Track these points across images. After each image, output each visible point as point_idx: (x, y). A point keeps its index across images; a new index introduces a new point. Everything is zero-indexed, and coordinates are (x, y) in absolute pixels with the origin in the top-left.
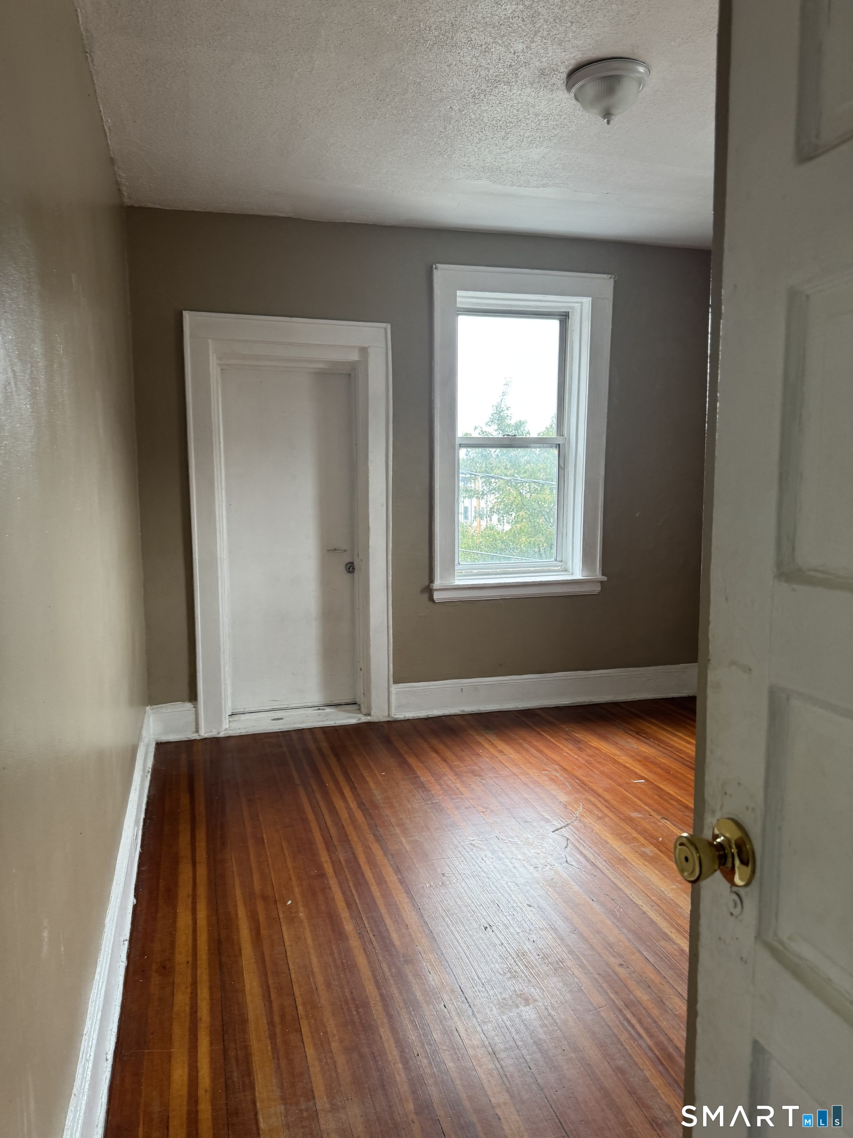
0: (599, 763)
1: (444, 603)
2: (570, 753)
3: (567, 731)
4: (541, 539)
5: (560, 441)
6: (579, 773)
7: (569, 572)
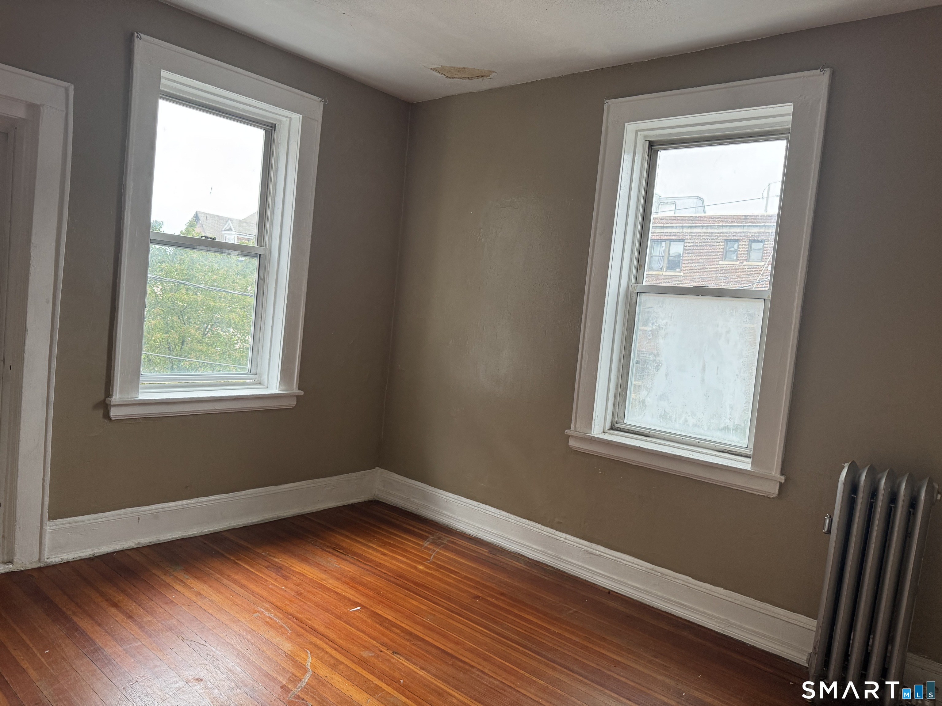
0: (309, 592)
1: (122, 421)
2: (276, 584)
3: (264, 556)
4: (175, 336)
5: (261, 251)
6: (292, 609)
7: (263, 385)
